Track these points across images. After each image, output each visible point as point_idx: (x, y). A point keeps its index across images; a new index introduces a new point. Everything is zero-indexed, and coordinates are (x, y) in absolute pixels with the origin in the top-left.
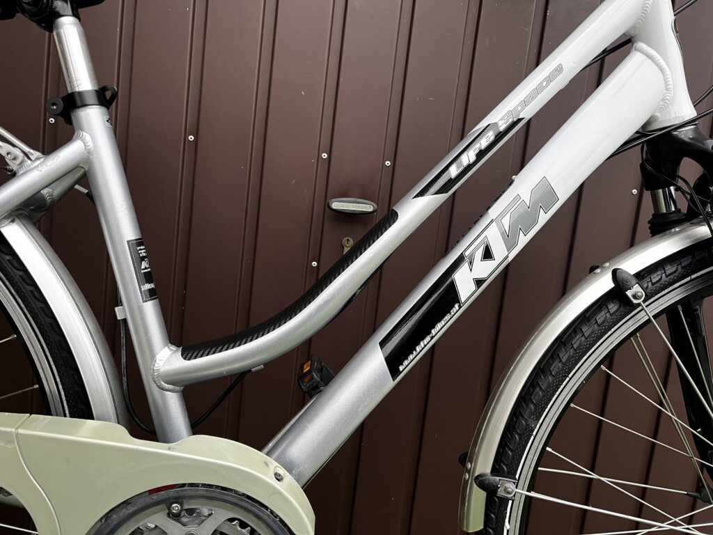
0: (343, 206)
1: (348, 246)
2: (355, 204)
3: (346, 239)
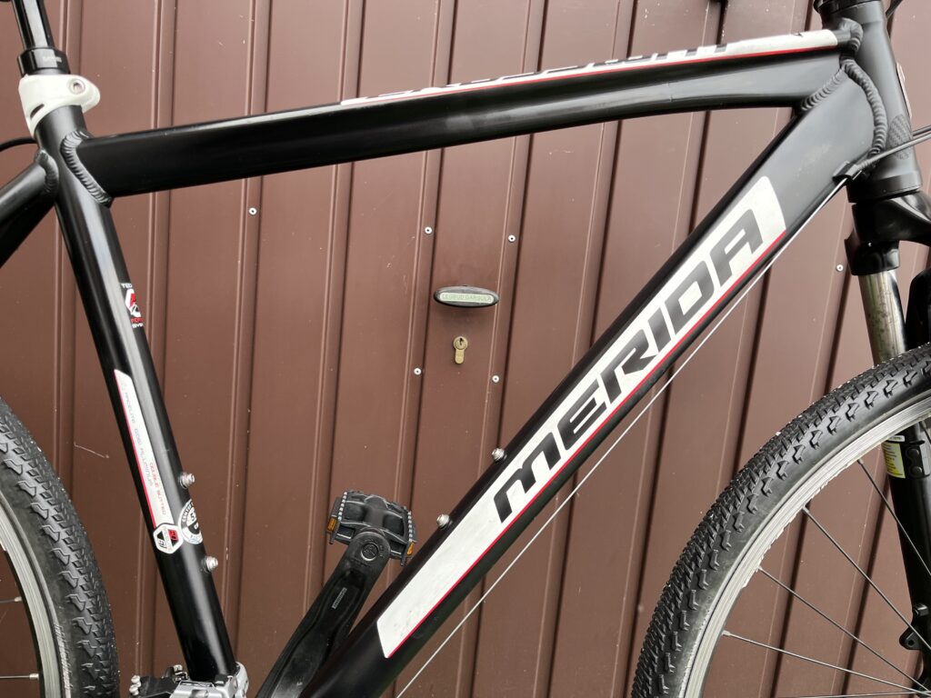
0: (454, 297)
1: (461, 347)
2: (470, 295)
3: (459, 338)
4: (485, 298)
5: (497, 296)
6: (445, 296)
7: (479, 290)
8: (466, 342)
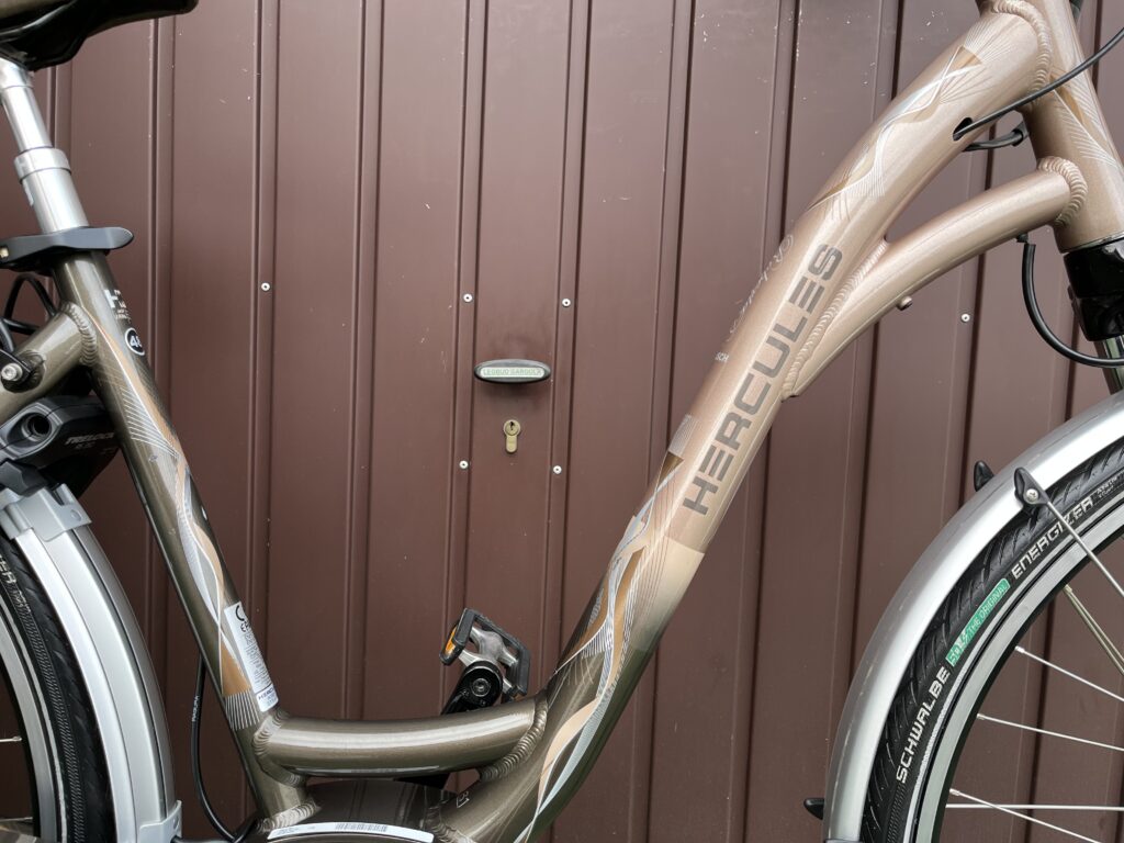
0: (497, 372)
1: (512, 432)
3: (509, 422)
4: (534, 371)
5: (548, 370)
6: (487, 372)
7: (526, 362)
8: (518, 426)
